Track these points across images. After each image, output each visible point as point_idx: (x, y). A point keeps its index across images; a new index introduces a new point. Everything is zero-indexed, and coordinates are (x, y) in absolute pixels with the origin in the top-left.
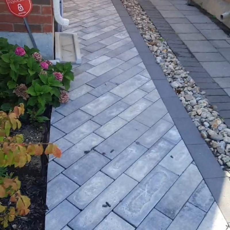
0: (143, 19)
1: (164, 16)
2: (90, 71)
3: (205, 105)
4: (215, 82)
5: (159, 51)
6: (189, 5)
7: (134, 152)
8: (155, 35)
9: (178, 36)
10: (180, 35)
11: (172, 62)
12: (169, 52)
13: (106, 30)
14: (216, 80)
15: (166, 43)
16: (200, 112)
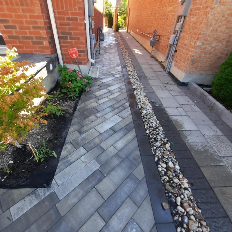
0: (129, 62)
1: (139, 61)
2: (101, 81)
3: (144, 95)
4: (151, 88)
5: (131, 75)
6: (151, 57)
7: (109, 109)
8: (132, 68)
9: (142, 69)
10: (143, 69)
11: (136, 79)
12: (136, 75)
13: (113, 66)
14: (152, 87)
15: (136, 71)
16: (140, 97)
